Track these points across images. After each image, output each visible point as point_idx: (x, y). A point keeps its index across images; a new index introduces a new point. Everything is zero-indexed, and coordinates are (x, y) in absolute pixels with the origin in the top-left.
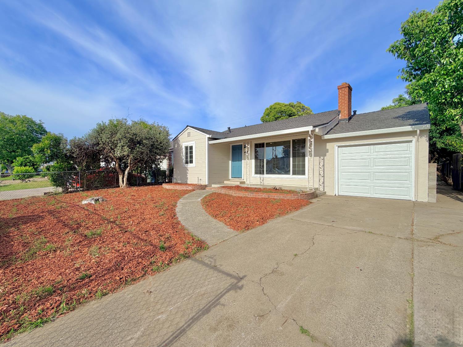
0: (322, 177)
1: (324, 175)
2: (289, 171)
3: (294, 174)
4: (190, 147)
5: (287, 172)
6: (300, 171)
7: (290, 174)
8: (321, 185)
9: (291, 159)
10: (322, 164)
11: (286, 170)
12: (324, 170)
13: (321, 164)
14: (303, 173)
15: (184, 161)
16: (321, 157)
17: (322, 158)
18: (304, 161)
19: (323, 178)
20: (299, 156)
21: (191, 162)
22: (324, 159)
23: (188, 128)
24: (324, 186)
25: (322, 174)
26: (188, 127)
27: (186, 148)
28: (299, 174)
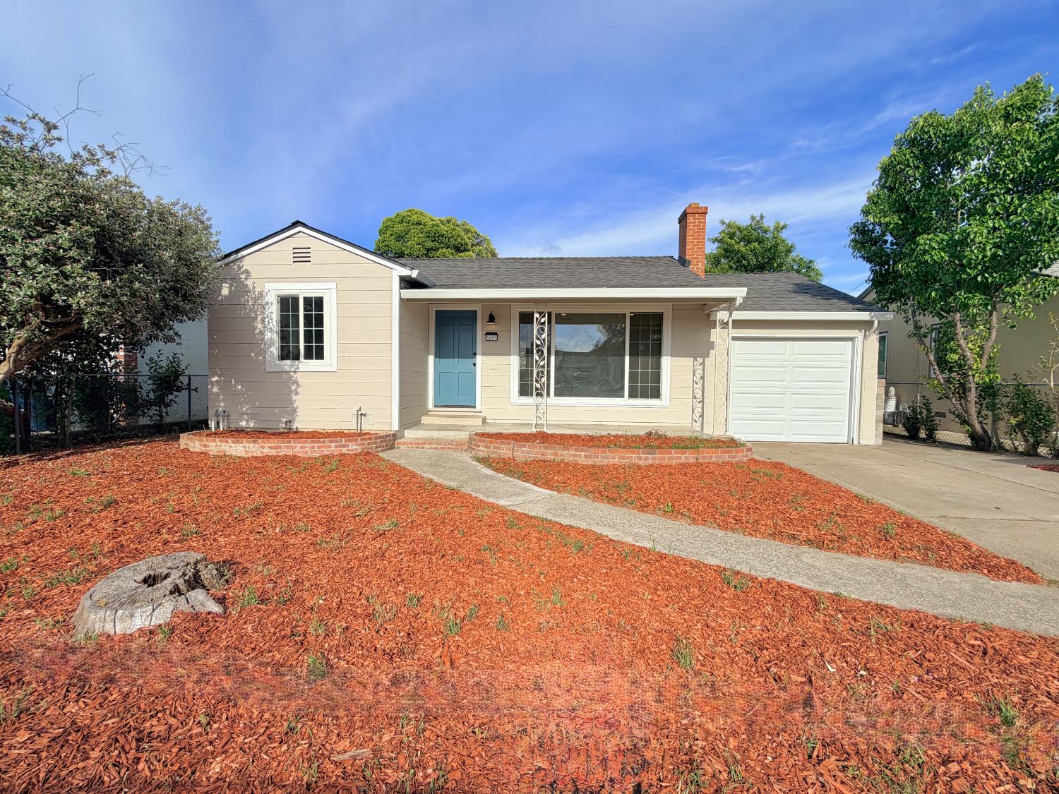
0: (699, 402)
1: (703, 398)
2: (622, 388)
3: (632, 395)
4: (308, 301)
5: (618, 392)
6: (649, 388)
7: (623, 396)
8: (696, 421)
9: (627, 359)
10: (699, 373)
11: (612, 386)
12: (703, 387)
13: (697, 374)
14: (656, 394)
15: (275, 350)
16: (698, 359)
17: (700, 360)
18: (658, 366)
19: (701, 405)
20: (645, 353)
21: (316, 352)
22: (703, 364)
23: (300, 232)
24: (702, 424)
25: (699, 396)
26: (300, 228)
27: (288, 304)
28: (644, 395)
